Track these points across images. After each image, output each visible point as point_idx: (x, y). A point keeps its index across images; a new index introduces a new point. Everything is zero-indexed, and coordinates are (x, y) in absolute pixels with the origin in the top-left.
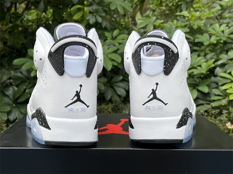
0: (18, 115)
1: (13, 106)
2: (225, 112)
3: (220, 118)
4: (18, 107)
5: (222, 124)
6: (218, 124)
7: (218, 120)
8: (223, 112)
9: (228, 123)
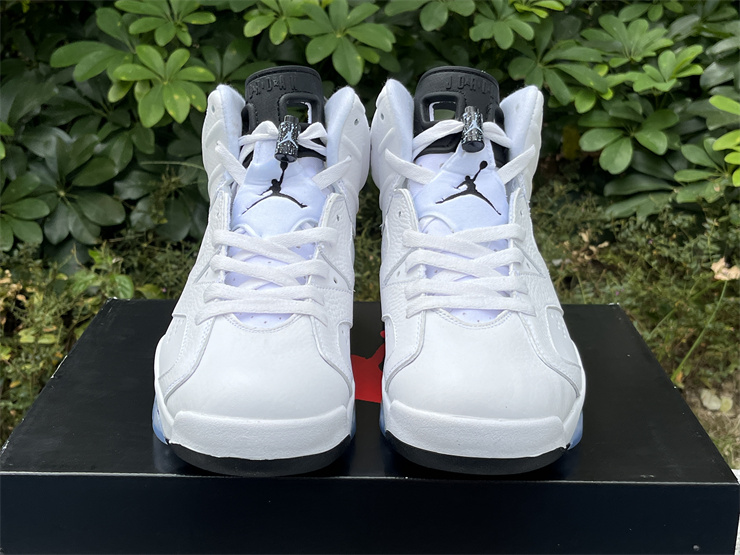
0: (75, 225)
1: (58, 196)
2: (711, 223)
3: (696, 245)
4: (72, 200)
5: (699, 261)
6: (687, 262)
7: (689, 249)
8: (706, 226)
9: (718, 259)
